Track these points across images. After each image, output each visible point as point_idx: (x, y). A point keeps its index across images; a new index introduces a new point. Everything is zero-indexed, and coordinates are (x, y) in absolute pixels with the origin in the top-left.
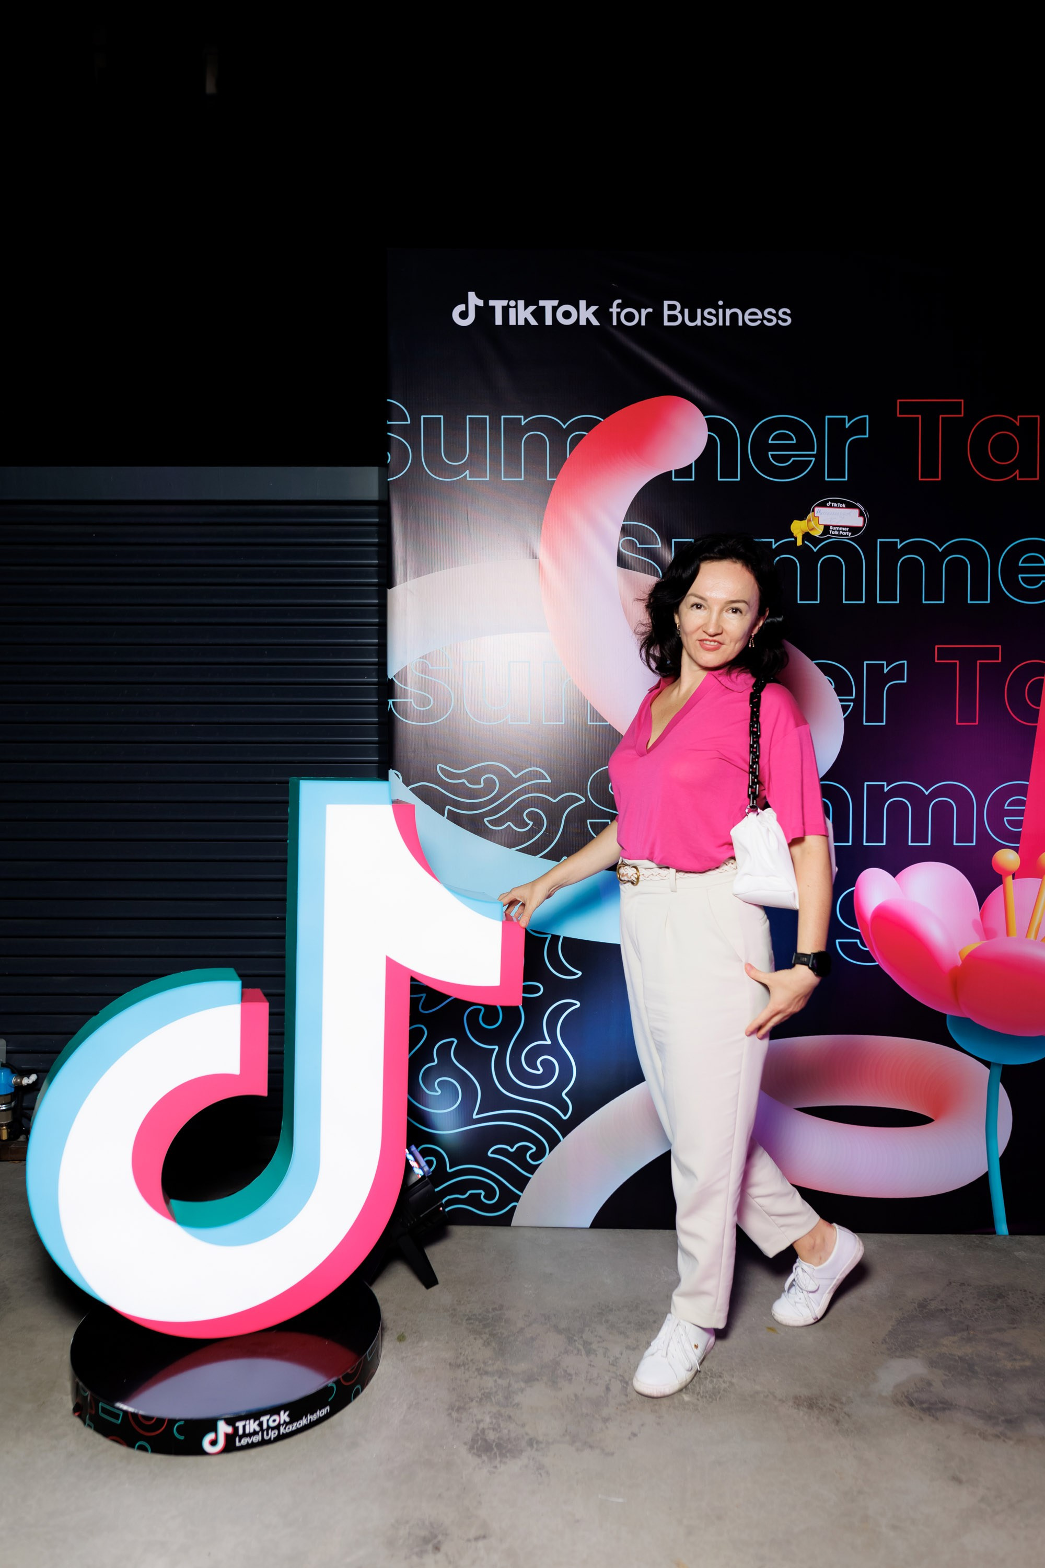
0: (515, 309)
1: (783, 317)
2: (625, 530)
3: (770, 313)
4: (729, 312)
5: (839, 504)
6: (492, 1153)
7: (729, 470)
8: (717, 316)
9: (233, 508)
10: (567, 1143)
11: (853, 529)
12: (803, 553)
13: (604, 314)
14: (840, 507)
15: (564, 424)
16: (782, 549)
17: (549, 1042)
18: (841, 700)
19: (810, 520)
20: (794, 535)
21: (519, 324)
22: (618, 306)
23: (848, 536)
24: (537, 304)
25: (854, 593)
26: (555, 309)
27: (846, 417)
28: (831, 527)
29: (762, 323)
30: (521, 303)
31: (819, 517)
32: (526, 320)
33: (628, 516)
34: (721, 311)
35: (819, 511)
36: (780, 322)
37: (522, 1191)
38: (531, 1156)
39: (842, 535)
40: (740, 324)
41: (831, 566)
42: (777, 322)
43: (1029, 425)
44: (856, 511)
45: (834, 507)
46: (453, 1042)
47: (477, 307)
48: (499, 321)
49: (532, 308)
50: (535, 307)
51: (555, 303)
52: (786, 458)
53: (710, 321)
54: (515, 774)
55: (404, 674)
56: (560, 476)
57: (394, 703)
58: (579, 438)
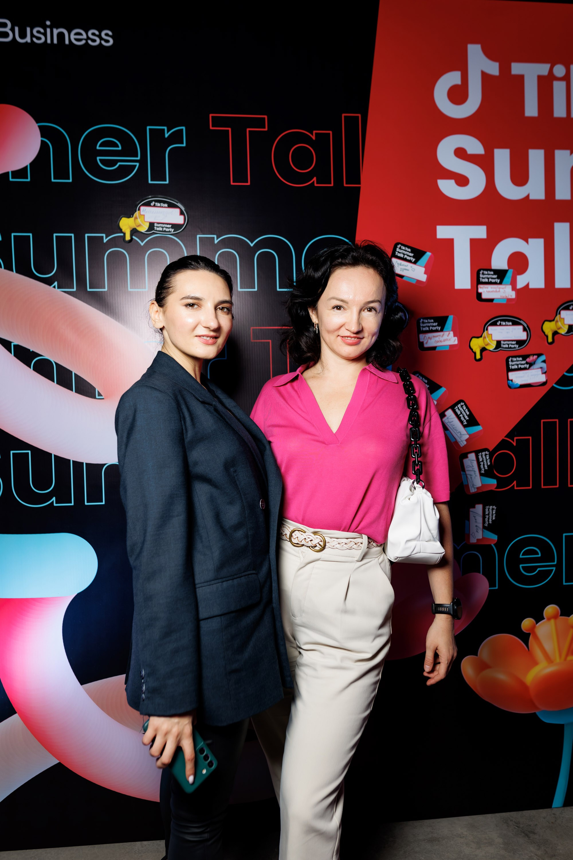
1: (106, 38)
3: (93, 34)
4: (56, 32)
5: (162, 204)
7: (61, 173)
8: (45, 34)
11: (175, 226)
12: (131, 246)
14: (162, 207)
16: (112, 243)
19: (136, 218)
20: (123, 231)
23: (171, 232)
27: (165, 128)
28: (156, 225)
29: (87, 43)
31: (144, 215)
34: (48, 30)
35: (145, 210)
36: (103, 43)
39: (165, 231)
40: (67, 42)
42: (100, 43)
43: (323, 139)
44: (177, 211)
45: (157, 207)
52: (113, 163)
53: (39, 38)
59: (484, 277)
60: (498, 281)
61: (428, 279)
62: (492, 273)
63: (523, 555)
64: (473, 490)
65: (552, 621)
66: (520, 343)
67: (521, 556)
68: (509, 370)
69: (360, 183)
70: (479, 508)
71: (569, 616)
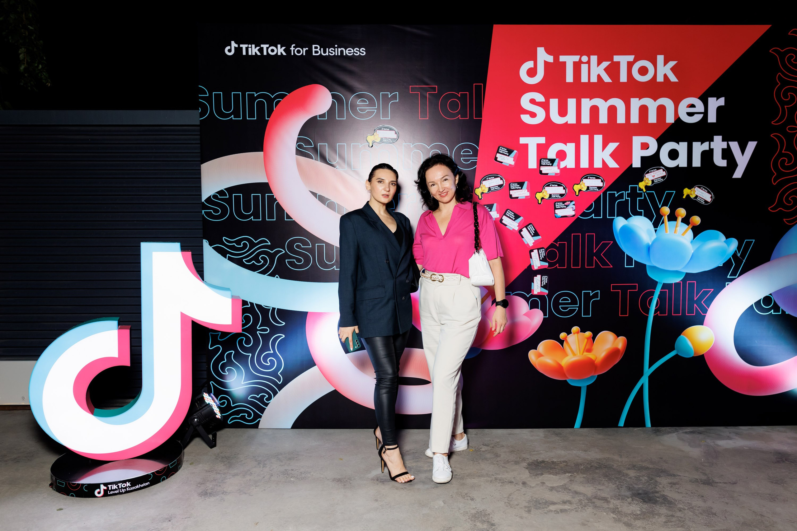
0: (251, 48)
1: (363, 52)
2: (299, 140)
3: (357, 50)
4: (339, 50)
6: (249, 398)
7: (341, 115)
8: (335, 51)
9: (151, 128)
10: (281, 393)
11: (393, 139)
13: (287, 51)
14: (387, 130)
15: (273, 96)
16: (363, 148)
17: (272, 352)
19: (375, 136)
20: (368, 142)
21: (253, 54)
22: (294, 47)
23: (391, 142)
24: (260, 46)
26: (267, 48)
27: (389, 93)
28: (384, 139)
29: (354, 54)
30: (253, 46)
31: (378, 134)
33: (300, 134)
34: (336, 49)
35: (379, 132)
36: (361, 54)
37: (262, 414)
38: (266, 399)
39: (388, 142)
40: (344, 54)
43: (464, 96)
44: (394, 132)
45: (384, 130)
46: (232, 352)
47: (235, 48)
48: (244, 53)
49: (258, 48)
50: (259, 47)
51: (268, 46)
52: (366, 110)
53: (332, 53)
54: (256, 241)
55: (209, 200)
56: (270, 118)
57: (204, 212)
58: (279, 102)
59: (543, 162)
60: (551, 164)
61: (515, 164)
62: (548, 160)
63: (561, 301)
64: (536, 268)
65: (576, 334)
66: (562, 195)
67: (560, 302)
68: (555, 209)
69: (482, 117)
70: (539, 277)
71: (585, 333)
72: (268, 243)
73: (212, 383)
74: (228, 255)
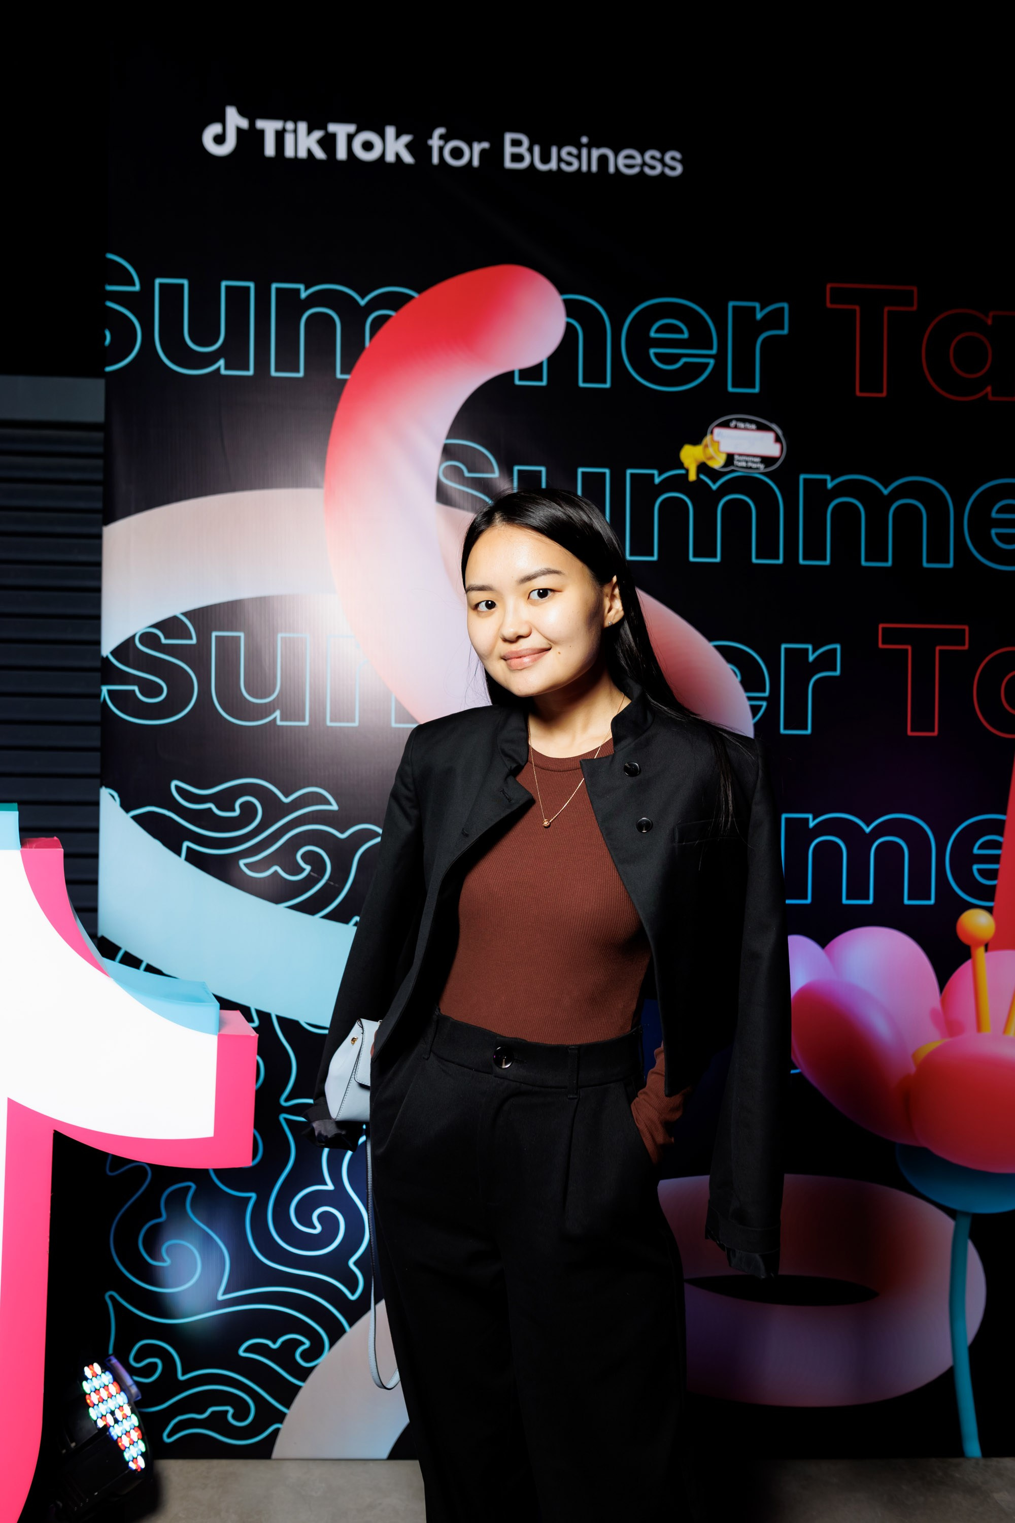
0: (293, 134)
1: (671, 164)
2: (448, 452)
3: (653, 158)
4: (595, 153)
5: (747, 424)
6: (246, 1351)
7: (595, 372)
8: (579, 157)
10: (355, 1335)
11: (767, 461)
12: (697, 490)
13: (419, 148)
14: (748, 429)
15: (363, 299)
16: (668, 485)
17: (330, 1187)
18: (750, 699)
19: (706, 446)
20: (685, 465)
21: (299, 156)
22: (441, 137)
23: (759, 469)
24: (325, 128)
25: (767, 550)
26: (350, 138)
27: (757, 305)
28: (736, 457)
29: (642, 172)
30: (302, 126)
31: (718, 442)
32: (309, 152)
33: (454, 432)
34: (584, 152)
35: (720, 434)
36: (667, 170)
37: (288, 1406)
38: (304, 1355)
39: (751, 468)
40: (612, 169)
41: (736, 511)
42: (663, 169)
43: (1005, 325)
44: (770, 436)
45: (739, 428)
46: (189, 1188)
47: (239, 131)
49: (318, 134)
50: (321, 133)
51: (352, 128)
52: (674, 358)
53: (570, 164)
54: (287, 796)
55: (125, 650)
56: (355, 371)
57: (109, 692)
58: (384, 319)
72: (329, 804)
73: (111, 1297)
74: (186, 844)
